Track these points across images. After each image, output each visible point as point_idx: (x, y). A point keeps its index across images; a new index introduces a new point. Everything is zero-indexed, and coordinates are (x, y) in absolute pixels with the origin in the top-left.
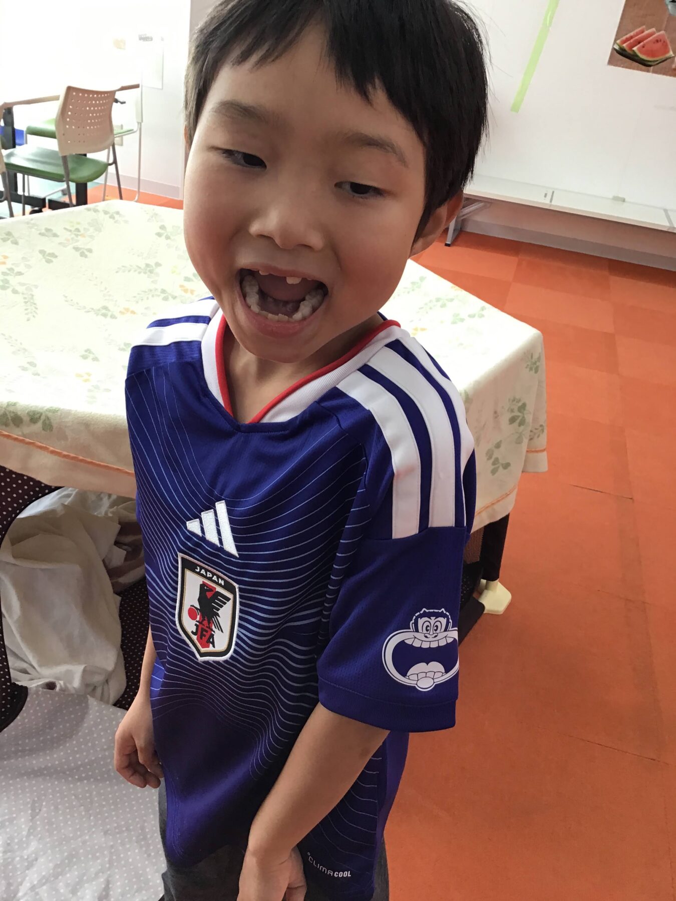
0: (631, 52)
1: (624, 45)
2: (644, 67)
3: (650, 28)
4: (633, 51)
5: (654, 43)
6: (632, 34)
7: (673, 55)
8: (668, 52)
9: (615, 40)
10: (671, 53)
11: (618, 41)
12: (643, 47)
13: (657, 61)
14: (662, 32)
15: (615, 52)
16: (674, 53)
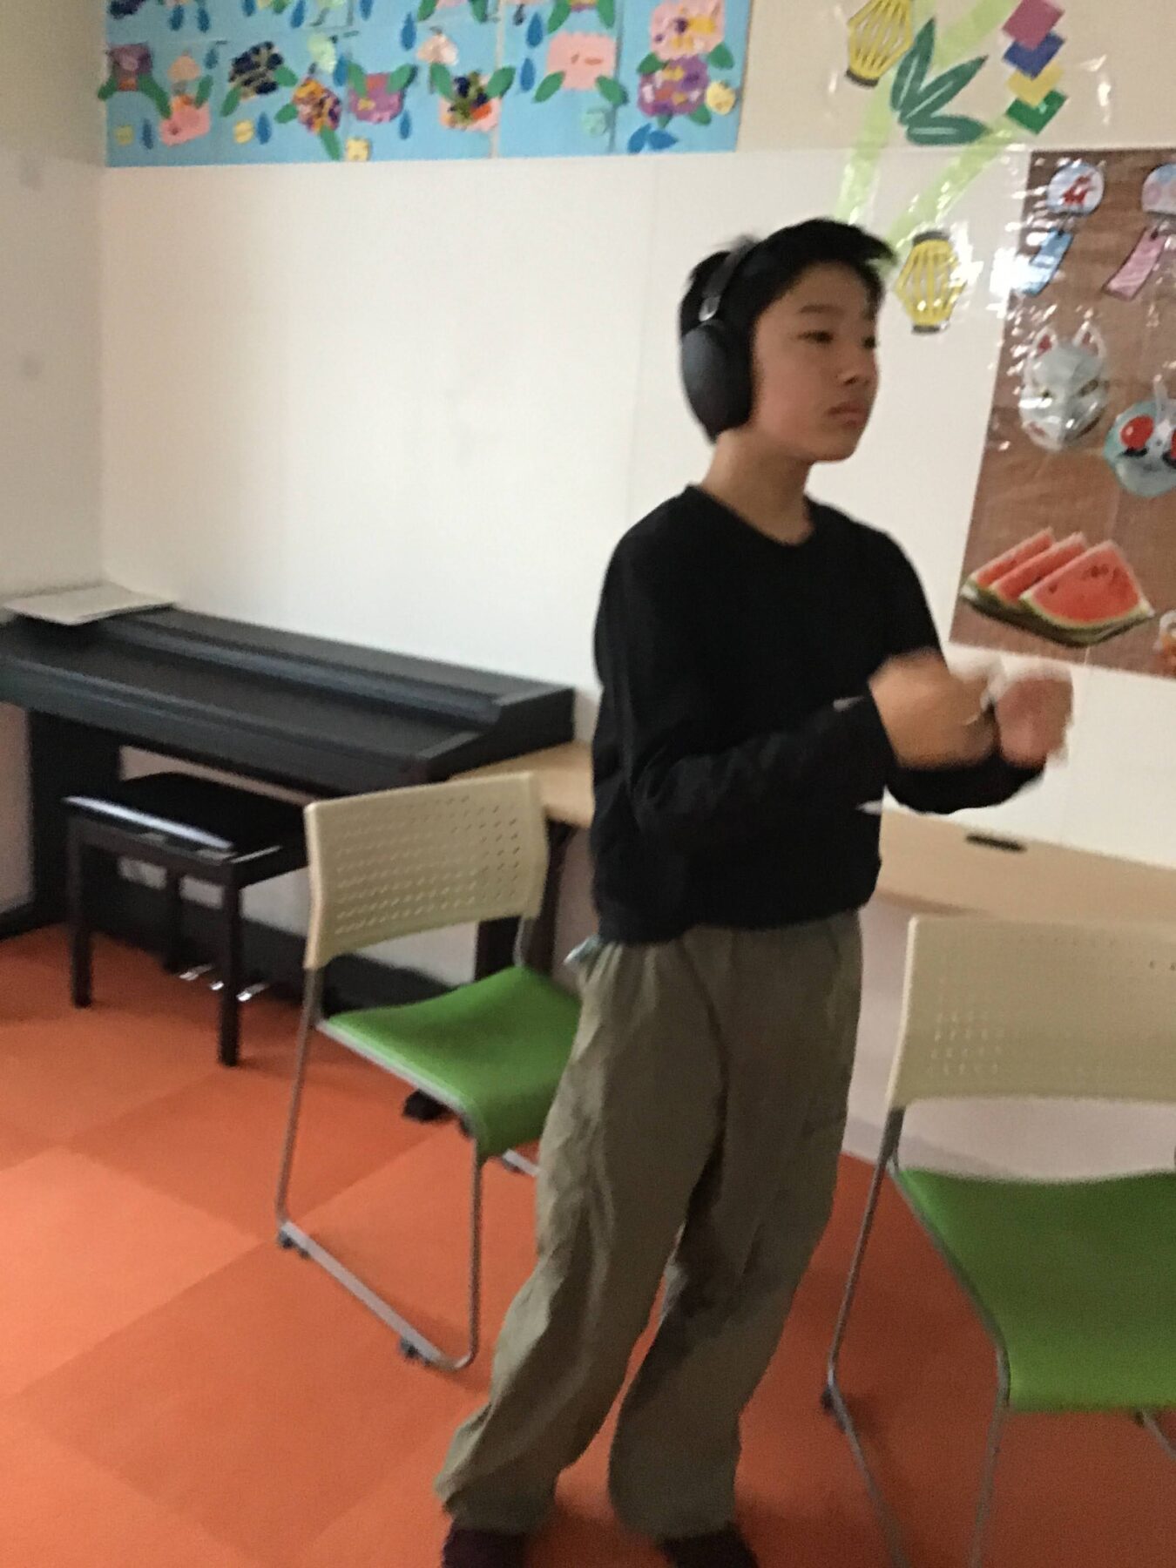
0: (1015, 606)
1: (995, 587)
2: (1061, 649)
3: (1068, 533)
4: (1024, 604)
5: (1084, 579)
6: (1012, 552)
7: (1151, 613)
8: (1135, 601)
9: (965, 573)
10: (1144, 607)
11: (974, 576)
12: (1053, 588)
13: (1100, 630)
14: (1105, 546)
15: (968, 609)
16: (1153, 604)
